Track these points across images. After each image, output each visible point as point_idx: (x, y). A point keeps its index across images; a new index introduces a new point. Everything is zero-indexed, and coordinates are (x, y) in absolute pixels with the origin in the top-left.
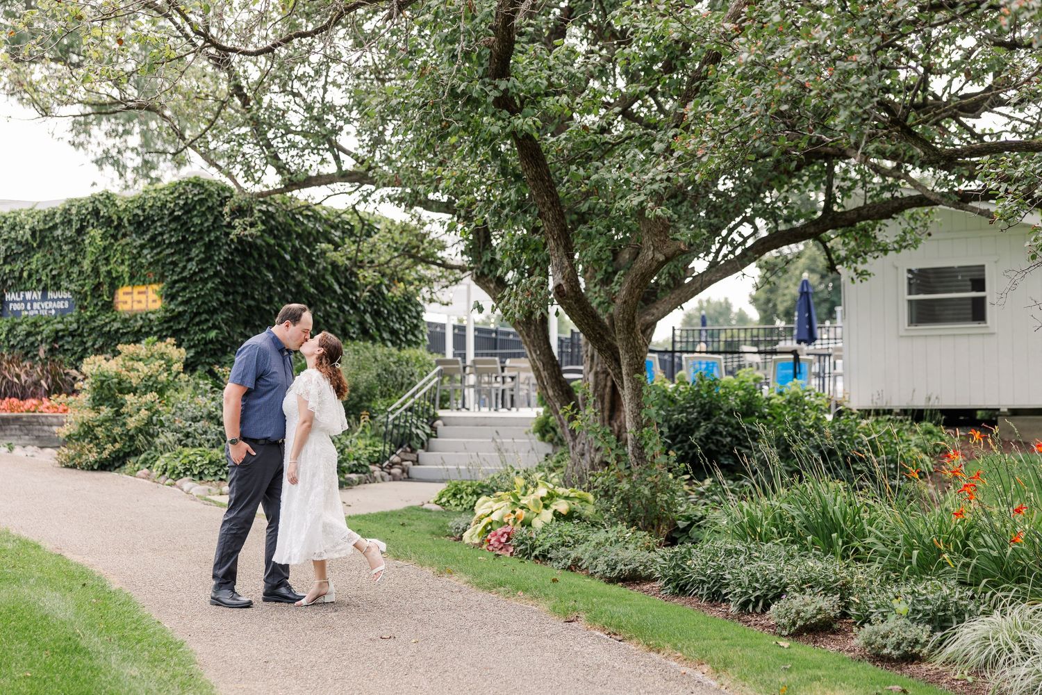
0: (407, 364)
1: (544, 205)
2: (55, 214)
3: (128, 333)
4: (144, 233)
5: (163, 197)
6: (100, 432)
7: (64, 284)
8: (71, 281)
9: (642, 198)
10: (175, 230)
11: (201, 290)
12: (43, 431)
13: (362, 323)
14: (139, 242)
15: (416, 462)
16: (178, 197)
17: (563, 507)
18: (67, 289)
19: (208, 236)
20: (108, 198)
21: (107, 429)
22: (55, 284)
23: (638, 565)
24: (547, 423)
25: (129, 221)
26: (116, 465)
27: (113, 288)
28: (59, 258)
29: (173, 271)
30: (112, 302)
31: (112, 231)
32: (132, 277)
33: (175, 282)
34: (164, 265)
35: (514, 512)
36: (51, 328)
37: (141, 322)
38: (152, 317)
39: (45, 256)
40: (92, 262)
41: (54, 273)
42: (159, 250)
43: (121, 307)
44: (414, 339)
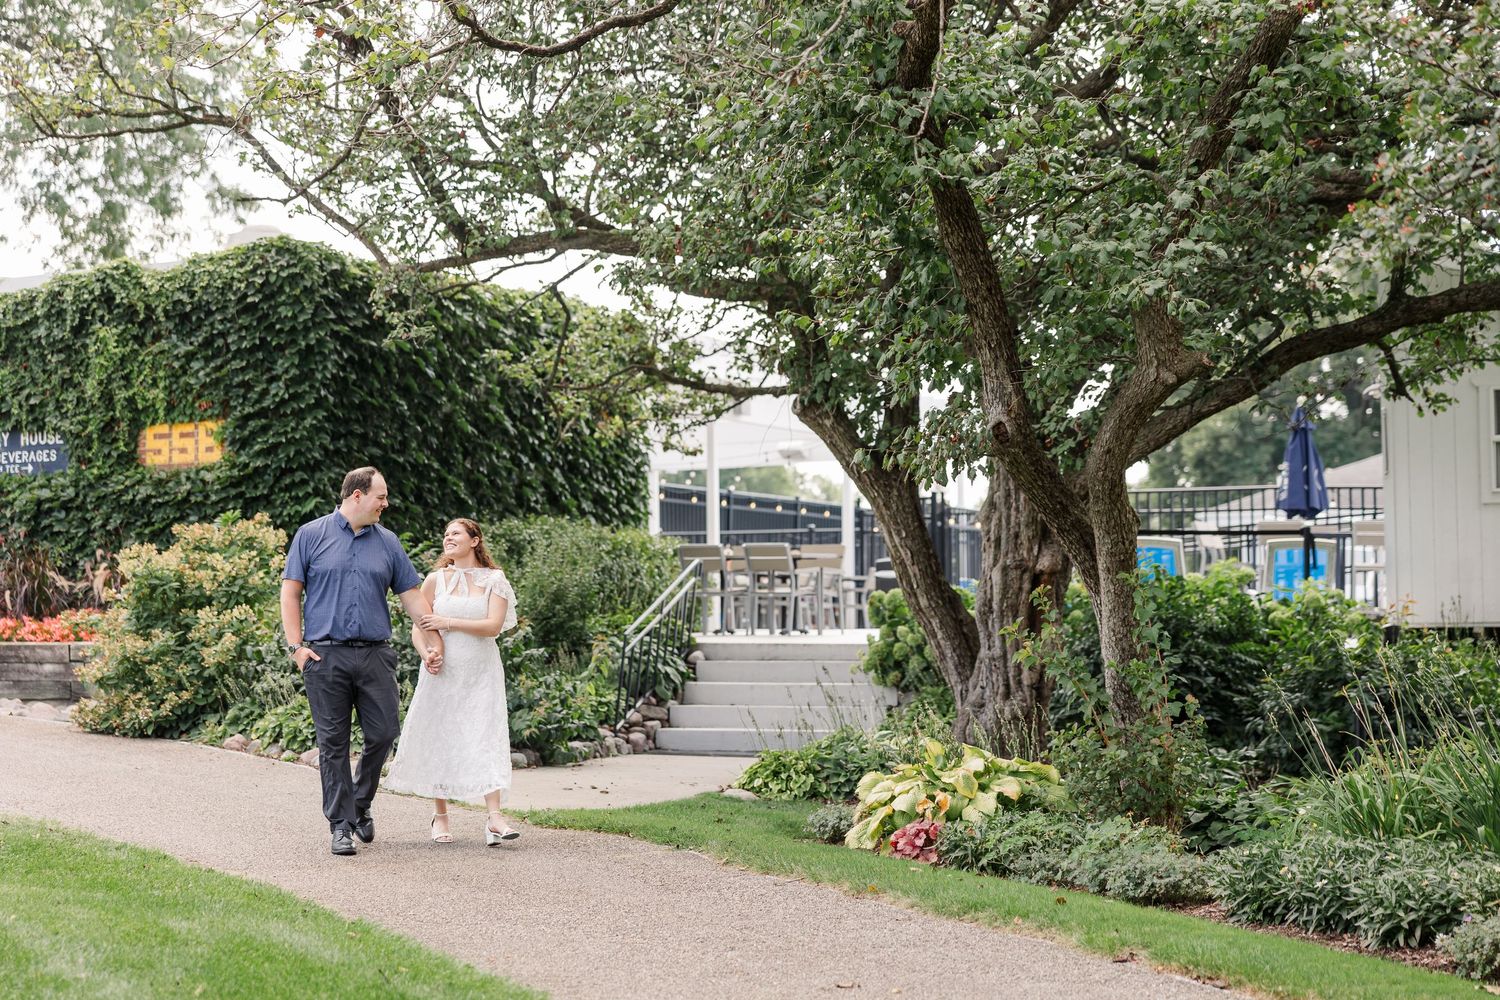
0: (628, 554)
1: (976, 292)
2: (33, 300)
3: (167, 503)
4: (191, 333)
5: (225, 271)
6: (155, 672)
7: (52, 420)
8: (64, 416)
9: (1160, 283)
10: (247, 328)
11: (294, 430)
12: (27, 672)
13: (548, 484)
14: (183, 349)
15: (666, 722)
16: (253, 272)
17: (1012, 788)
18: (56, 430)
19: (305, 337)
20: (128, 273)
21: (165, 667)
22: (35, 420)
23: (1181, 876)
24: (890, 654)
25: (166, 311)
26: (183, 728)
27: (136, 427)
28: (42, 377)
29: (245, 398)
30: (134, 451)
31: (135, 330)
32: (170, 408)
33: (247, 418)
34: (228, 388)
35: (932, 798)
36: (27, 496)
37: (188, 486)
38: (209, 477)
39: (15, 372)
40: (100, 383)
41: (32, 401)
42: (219, 362)
43: (150, 460)
44: (632, 512)
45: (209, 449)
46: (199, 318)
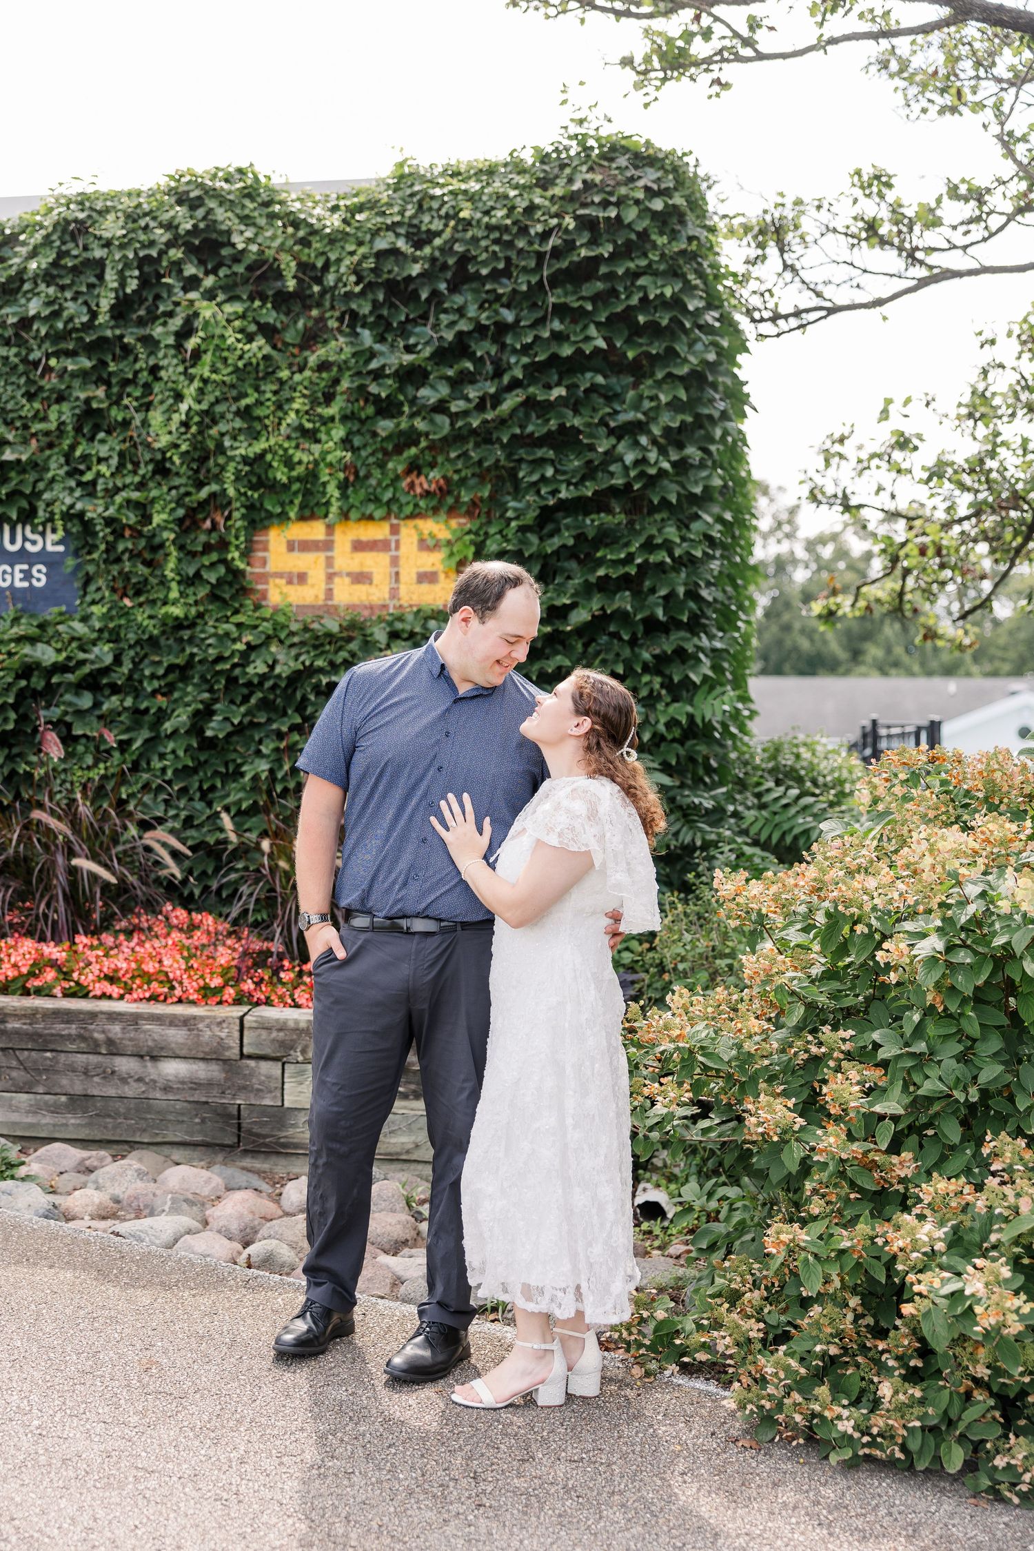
4: (412, 325)
8: (89, 489)
14: (392, 359)
20: (256, 189)
25: (355, 275)
27: (259, 521)
29: (557, 467)
30: (248, 572)
32: (351, 485)
45: (427, 577)
46: (435, 293)
